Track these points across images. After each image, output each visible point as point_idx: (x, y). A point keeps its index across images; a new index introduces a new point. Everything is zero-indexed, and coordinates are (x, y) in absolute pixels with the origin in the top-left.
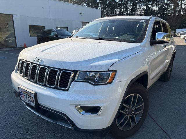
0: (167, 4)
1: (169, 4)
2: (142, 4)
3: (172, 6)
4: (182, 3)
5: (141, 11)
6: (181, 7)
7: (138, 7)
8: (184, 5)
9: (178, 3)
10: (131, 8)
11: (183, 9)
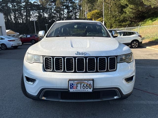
0: (54, 13)
1: (55, 13)
2: (34, 11)
3: (57, 15)
4: (64, 13)
5: (35, 17)
6: (64, 16)
7: (31, 13)
8: (65, 14)
9: (62, 13)
10: (25, 14)
11: (65, 17)
